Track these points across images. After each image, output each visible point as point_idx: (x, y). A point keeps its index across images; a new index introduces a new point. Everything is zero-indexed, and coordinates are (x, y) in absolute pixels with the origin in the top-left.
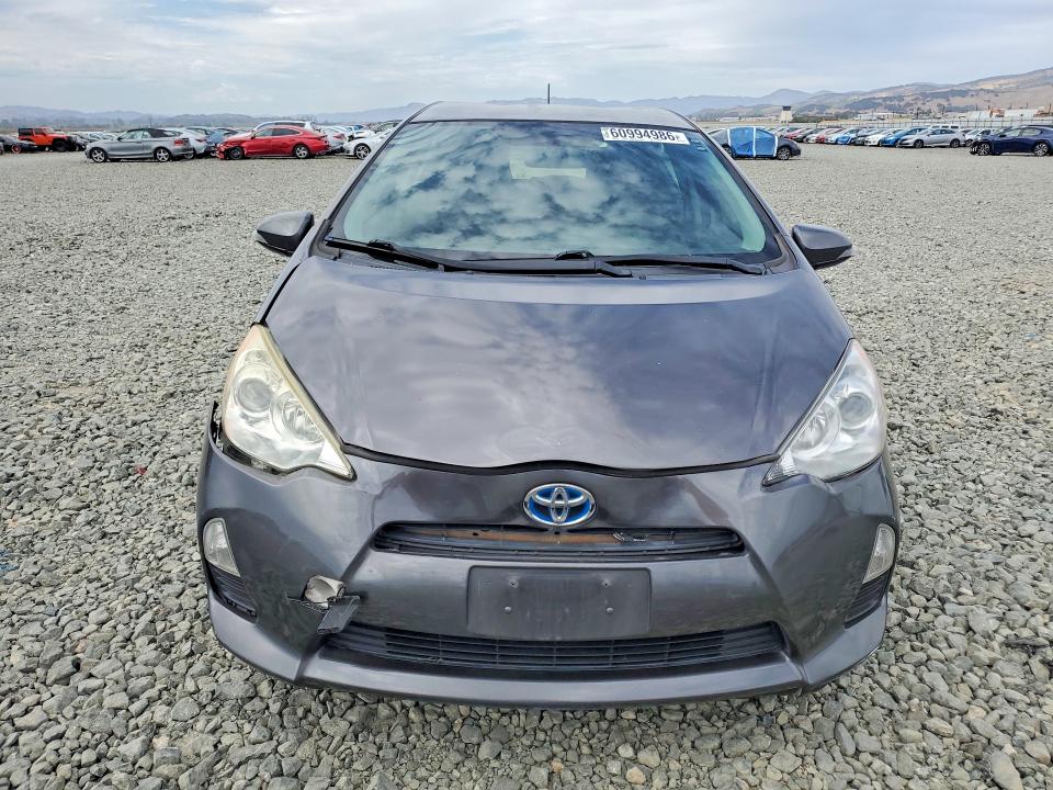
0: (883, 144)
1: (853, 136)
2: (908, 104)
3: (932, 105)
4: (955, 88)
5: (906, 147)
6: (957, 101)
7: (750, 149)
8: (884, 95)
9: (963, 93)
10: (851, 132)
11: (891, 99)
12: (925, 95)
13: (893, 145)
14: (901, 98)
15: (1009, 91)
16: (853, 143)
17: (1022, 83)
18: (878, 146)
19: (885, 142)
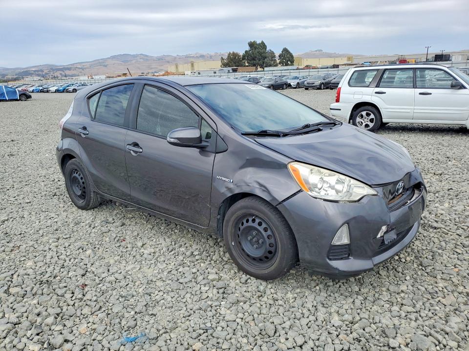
0: (57, 91)
1: (41, 88)
2: (46, 74)
3: (57, 74)
4: (65, 67)
5: (69, 92)
6: (67, 72)
7: (4, 96)
8: (34, 69)
9: (69, 69)
10: (39, 86)
11: (38, 71)
12: (53, 70)
13: (63, 91)
14: (42, 71)
15: (87, 68)
16: (42, 91)
17: (92, 65)
18: (55, 92)
19: (59, 90)
